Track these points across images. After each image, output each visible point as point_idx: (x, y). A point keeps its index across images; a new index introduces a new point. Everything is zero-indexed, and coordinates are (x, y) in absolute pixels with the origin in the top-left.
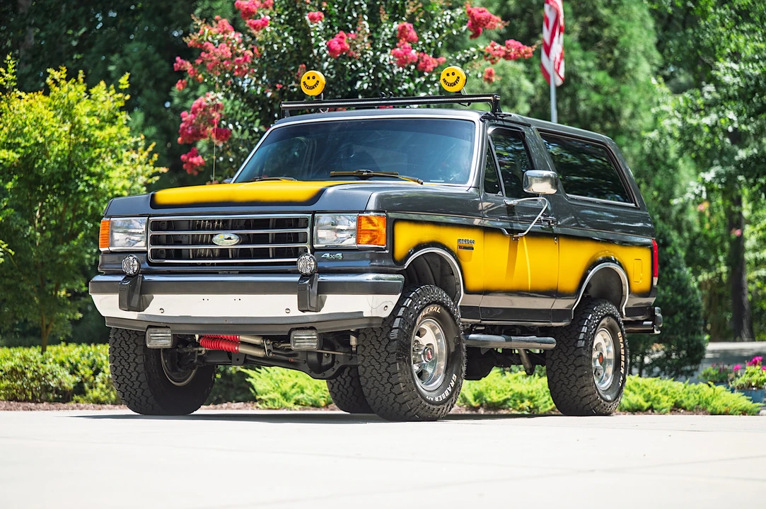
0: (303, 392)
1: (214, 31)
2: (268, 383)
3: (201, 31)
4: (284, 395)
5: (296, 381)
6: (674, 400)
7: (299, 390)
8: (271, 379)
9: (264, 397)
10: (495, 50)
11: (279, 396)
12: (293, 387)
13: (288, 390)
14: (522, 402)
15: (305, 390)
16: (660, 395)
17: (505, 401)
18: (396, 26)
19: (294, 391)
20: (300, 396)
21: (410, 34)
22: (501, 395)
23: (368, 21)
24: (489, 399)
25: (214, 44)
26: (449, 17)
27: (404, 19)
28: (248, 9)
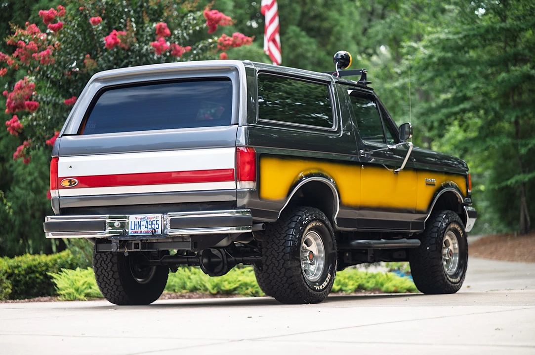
0: (91, 288)
1: (26, 33)
2: (66, 282)
3: (16, 33)
4: (77, 290)
5: (86, 280)
6: (357, 284)
7: (88, 286)
8: (69, 279)
9: (62, 292)
10: (225, 40)
11: (74, 291)
12: (83, 285)
13: (80, 287)
14: (247, 289)
15: (92, 287)
16: (347, 281)
17: (235, 289)
18: (155, 25)
19: (84, 287)
20: (89, 291)
21: (165, 31)
22: (232, 284)
23: (135, 22)
24: (223, 288)
25: (25, 42)
26: (192, 18)
27: (161, 20)
28: (48, 16)
